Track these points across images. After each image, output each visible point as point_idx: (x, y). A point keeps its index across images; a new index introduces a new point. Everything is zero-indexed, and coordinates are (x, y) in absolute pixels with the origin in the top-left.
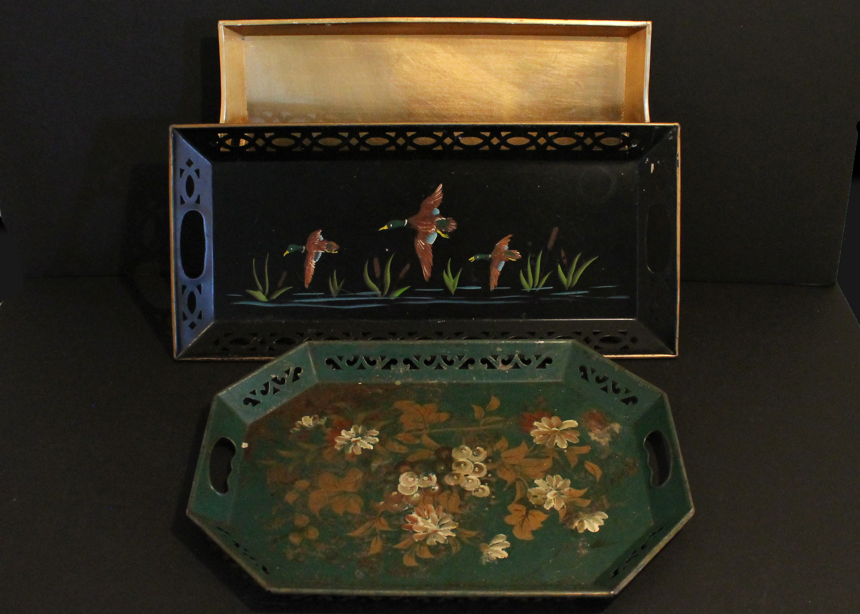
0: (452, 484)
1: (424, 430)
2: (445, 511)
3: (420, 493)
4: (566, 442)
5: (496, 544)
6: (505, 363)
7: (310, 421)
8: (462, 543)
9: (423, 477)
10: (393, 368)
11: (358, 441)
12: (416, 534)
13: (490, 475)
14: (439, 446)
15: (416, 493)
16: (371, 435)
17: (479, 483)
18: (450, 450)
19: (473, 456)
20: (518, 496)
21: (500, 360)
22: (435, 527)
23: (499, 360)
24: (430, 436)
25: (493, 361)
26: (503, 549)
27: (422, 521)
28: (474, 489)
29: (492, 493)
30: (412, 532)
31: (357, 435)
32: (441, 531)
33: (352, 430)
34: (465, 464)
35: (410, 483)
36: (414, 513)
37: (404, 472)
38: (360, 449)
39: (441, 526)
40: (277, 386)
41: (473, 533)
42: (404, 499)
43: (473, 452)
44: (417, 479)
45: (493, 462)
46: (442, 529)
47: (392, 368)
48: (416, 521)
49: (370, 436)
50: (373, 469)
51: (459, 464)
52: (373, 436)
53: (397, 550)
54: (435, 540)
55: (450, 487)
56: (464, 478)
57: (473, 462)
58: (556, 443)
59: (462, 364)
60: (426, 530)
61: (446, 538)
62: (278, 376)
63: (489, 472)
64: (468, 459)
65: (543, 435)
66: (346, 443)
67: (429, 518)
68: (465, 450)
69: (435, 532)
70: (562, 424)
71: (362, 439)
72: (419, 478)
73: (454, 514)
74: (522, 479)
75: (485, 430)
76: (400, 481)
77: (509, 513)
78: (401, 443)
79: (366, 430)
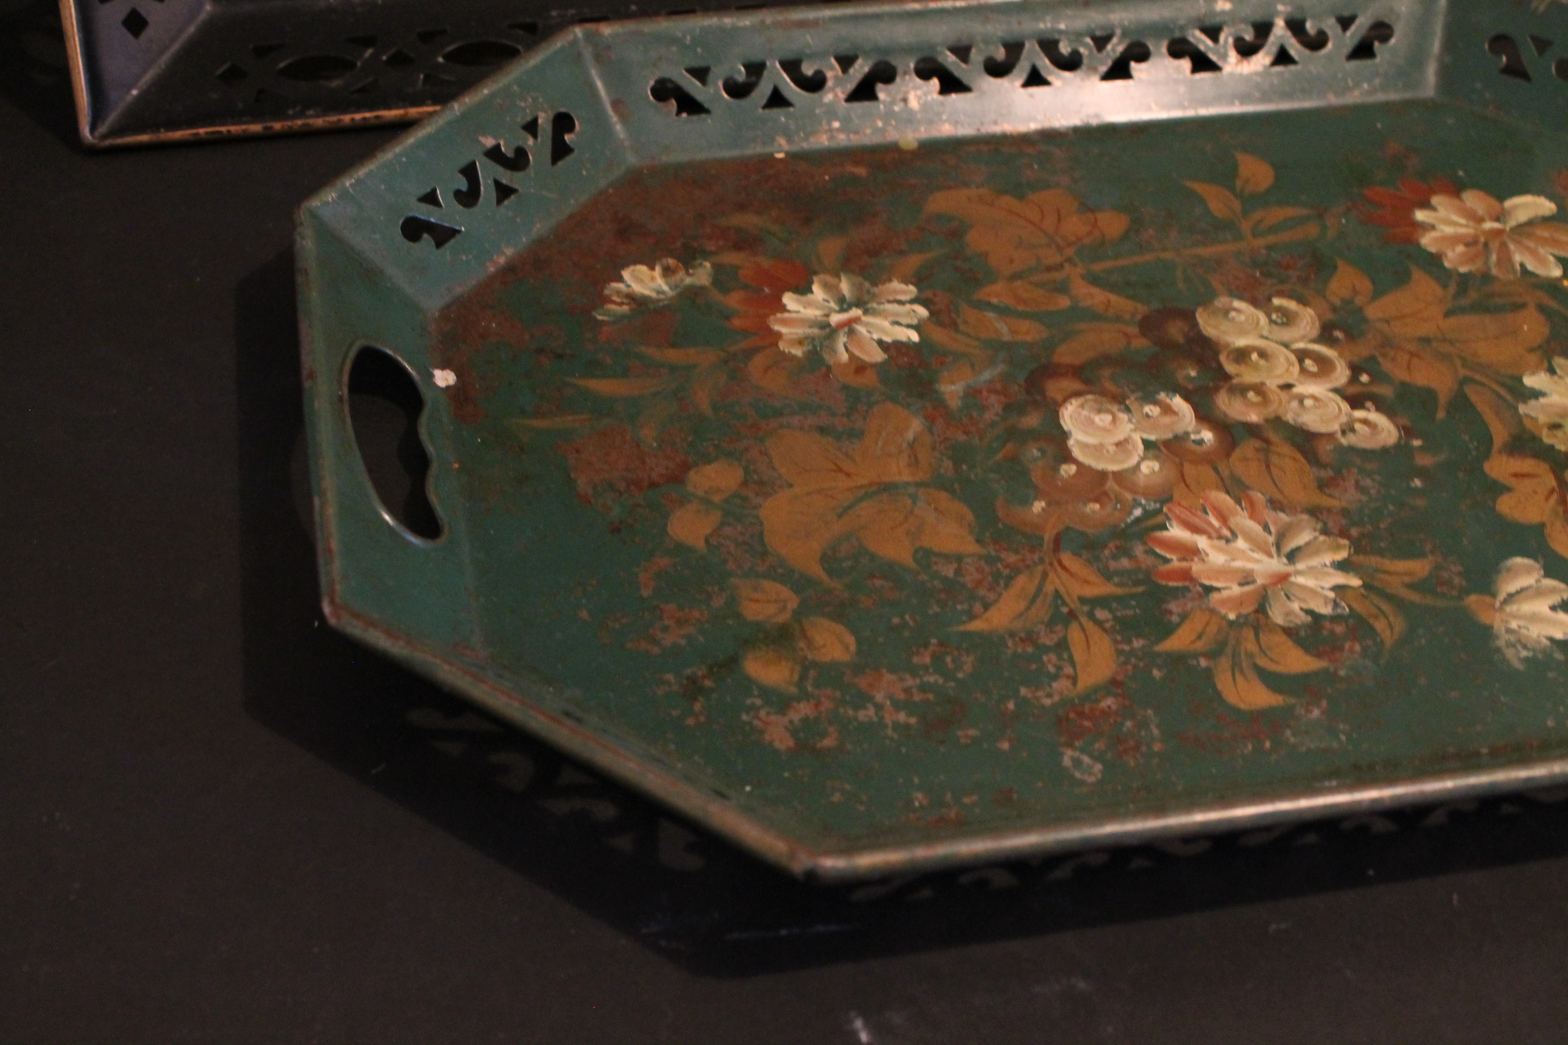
0: (1254, 417)
1: (1066, 265)
2: (1275, 505)
3: (1156, 458)
4: (1551, 259)
5: (1517, 593)
6: (1246, 50)
7: (653, 279)
8: (1399, 604)
9: (1142, 407)
10: (882, 92)
11: (857, 320)
12: (1215, 596)
13: (1364, 378)
14: (1142, 309)
15: (1143, 459)
16: (891, 298)
17: (1345, 406)
18: (1189, 317)
19: (1274, 327)
20: (1500, 434)
21: (1231, 41)
22: (1276, 564)
23: (1226, 42)
24: (1095, 280)
25: (1207, 46)
26: (1553, 608)
27: (1220, 550)
28: (1335, 427)
29: (1408, 432)
30: (1200, 589)
31: (844, 305)
32: (1298, 573)
33: (818, 292)
34: (1263, 354)
35: (1105, 430)
36: (1171, 526)
37: (1066, 400)
38: (875, 344)
39: (1292, 557)
40: (506, 177)
41: (1420, 567)
42: (1111, 484)
43: (1269, 316)
44: (1124, 417)
45: (1351, 336)
46: (1301, 566)
47: (881, 95)
48: (1192, 552)
49: (889, 302)
50: (954, 404)
51: (1241, 355)
52: (900, 303)
53: (1178, 660)
54: (1295, 606)
55: (1252, 430)
56: (1284, 395)
57: (1286, 345)
58: (1522, 265)
59: (1109, 63)
60: (1246, 579)
61: (1332, 595)
62: (502, 143)
63: (1356, 370)
64: (1262, 337)
65: (1467, 245)
66: (816, 331)
67: (1234, 535)
68: (1238, 311)
69: (1283, 578)
70: (1503, 209)
71: (866, 312)
72: (1128, 410)
73: (1314, 512)
74: (1477, 377)
75: (1270, 248)
76: (1066, 428)
77: (1497, 489)
78: (1003, 311)
79: (867, 285)
